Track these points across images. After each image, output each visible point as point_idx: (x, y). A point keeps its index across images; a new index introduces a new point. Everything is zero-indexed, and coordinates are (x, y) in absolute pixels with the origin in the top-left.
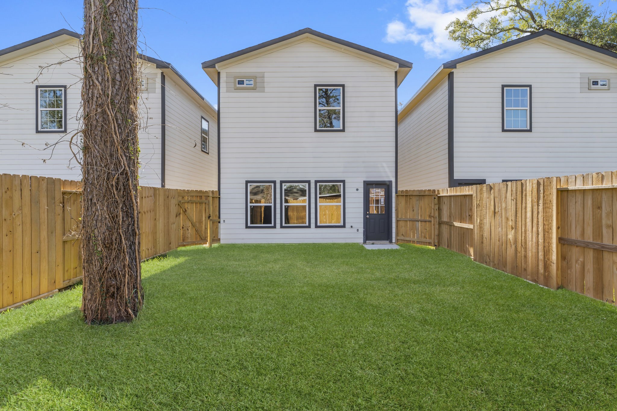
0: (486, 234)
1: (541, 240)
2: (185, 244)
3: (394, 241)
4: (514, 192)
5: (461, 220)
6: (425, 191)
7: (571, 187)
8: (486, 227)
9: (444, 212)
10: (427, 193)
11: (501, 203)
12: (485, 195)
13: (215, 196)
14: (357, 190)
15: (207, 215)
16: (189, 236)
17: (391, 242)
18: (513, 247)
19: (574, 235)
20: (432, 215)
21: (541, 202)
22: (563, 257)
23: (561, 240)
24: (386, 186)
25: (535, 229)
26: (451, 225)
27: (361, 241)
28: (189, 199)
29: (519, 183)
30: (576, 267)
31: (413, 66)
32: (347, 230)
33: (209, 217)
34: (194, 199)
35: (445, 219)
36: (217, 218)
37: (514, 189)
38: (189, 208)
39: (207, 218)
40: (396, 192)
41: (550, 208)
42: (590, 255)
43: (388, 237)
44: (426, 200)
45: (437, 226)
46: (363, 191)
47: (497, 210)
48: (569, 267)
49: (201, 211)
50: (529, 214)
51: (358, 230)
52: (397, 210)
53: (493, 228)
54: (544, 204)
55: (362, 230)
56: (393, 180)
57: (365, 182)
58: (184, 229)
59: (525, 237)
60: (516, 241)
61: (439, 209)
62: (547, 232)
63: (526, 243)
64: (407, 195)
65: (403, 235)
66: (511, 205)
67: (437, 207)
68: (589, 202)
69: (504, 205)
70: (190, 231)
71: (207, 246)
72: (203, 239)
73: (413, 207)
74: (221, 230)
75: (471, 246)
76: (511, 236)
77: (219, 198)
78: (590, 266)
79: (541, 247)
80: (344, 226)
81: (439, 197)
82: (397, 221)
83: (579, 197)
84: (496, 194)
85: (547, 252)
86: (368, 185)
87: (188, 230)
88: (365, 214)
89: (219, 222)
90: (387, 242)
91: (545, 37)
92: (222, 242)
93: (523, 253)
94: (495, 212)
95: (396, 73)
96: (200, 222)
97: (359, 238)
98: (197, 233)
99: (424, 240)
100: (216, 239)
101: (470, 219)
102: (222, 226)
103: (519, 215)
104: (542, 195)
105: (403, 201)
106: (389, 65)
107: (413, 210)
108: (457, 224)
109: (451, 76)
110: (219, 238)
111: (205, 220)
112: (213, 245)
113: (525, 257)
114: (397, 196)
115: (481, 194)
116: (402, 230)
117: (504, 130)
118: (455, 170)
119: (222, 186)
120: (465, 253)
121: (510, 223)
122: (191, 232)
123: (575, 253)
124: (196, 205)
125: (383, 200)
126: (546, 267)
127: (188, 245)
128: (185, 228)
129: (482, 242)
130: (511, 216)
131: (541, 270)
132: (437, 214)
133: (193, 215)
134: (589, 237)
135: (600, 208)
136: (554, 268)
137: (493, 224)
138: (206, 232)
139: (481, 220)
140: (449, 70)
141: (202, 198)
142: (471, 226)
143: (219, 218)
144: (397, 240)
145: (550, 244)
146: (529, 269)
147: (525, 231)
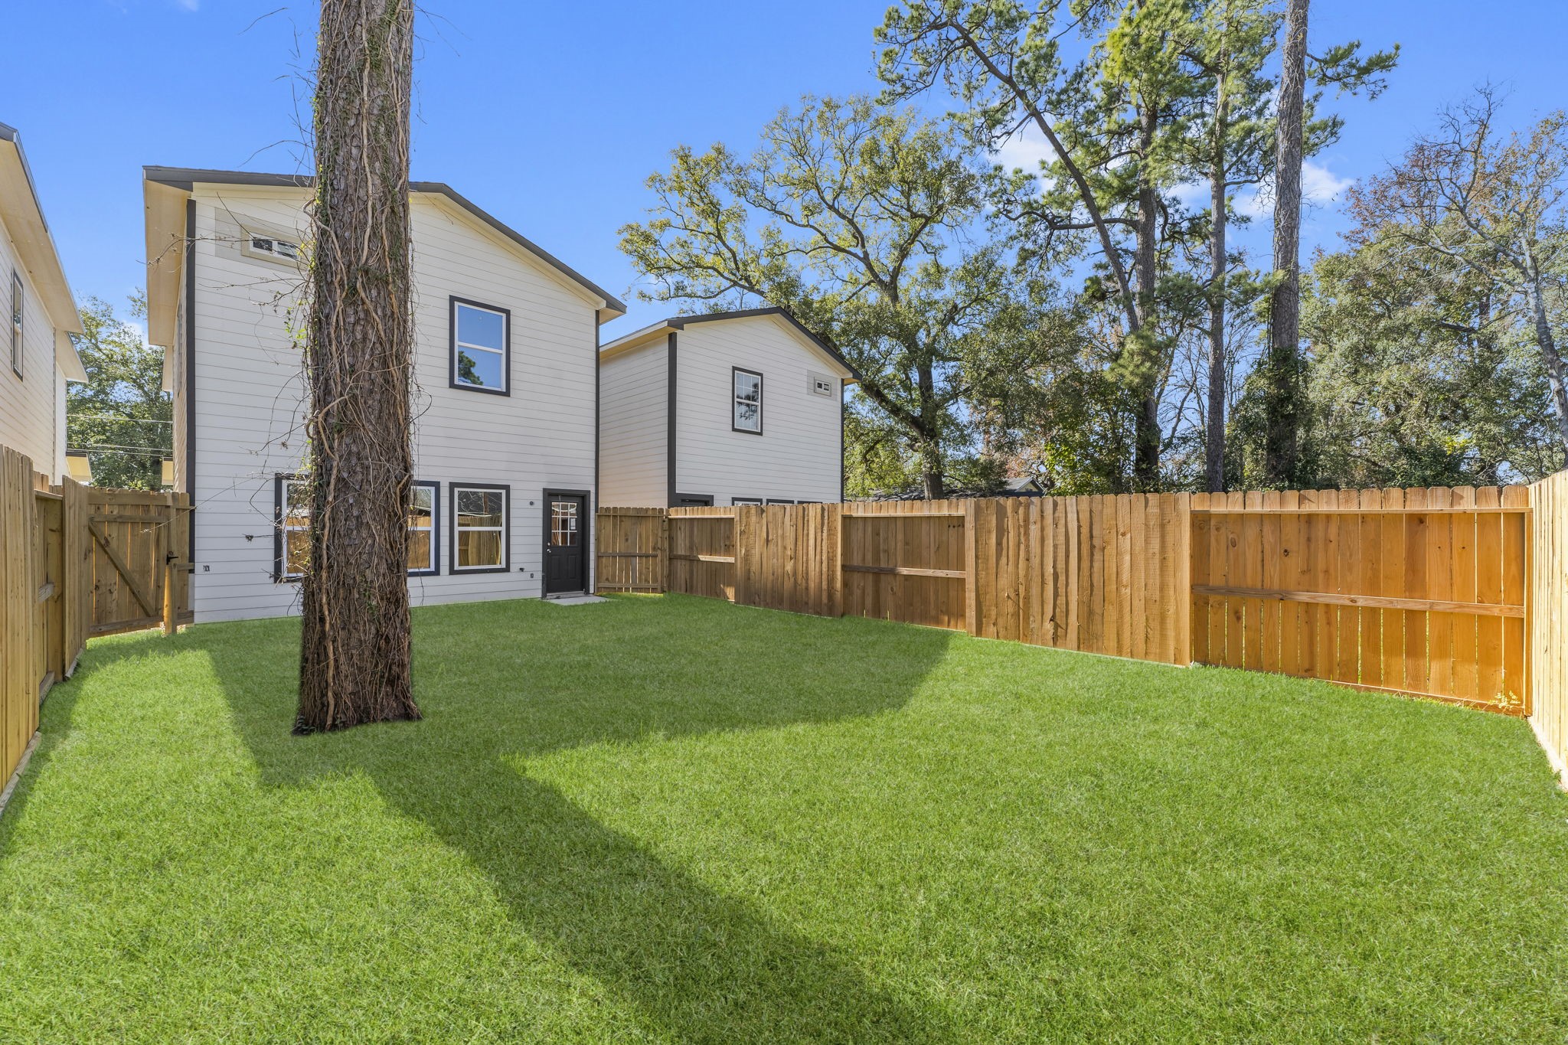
0: (755, 567)
1: (825, 569)
2: (104, 629)
3: (592, 591)
4: (794, 516)
5: (712, 551)
6: (647, 510)
7: (855, 515)
8: (756, 559)
9: (679, 542)
10: (650, 513)
11: (777, 529)
12: (753, 519)
13: (181, 505)
14: (532, 503)
15: (164, 553)
16: (114, 606)
17: (587, 593)
18: (792, 580)
19: (856, 561)
20: (659, 546)
21: (825, 528)
22: (846, 584)
23: (843, 567)
24: (582, 498)
25: (818, 557)
26: (692, 561)
27: (539, 594)
28: (115, 513)
29: (819, 506)
30: (857, 592)
31: (627, 310)
32: (514, 574)
33: (169, 559)
34: (128, 512)
35: (681, 550)
36: (186, 561)
37: (794, 514)
38: (114, 535)
39: (163, 562)
40: (597, 510)
41: (835, 535)
42: (870, 577)
43: (582, 585)
44: (650, 524)
45: (666, 563)
46: (541, 507)
47: (770, 538)
48: (851, 593)
49: (145, 543)
50: (812, 542)
51: (532, 576)
52: (597, 540)
53: (764, 560)
54: (829, 530)
55: (539, 575)
56: (593, 490)
57: (544, 490)
58: (100, 592)
59: (807, 567)
60: (795, 573)
61: (671, 539)
62: (831, 559)
63: (807, 574)
64: (617, 516)
65: (607, 579)
66: (790, 533)
67: (666, 534)
68: (869, 529)
69: (780, 532)
70: (115, 594)
71: (161, 629)
72: (151, 613)
73: (626, 535)
74: (196, 590)
75: (729, 585)
76: (789, 567)
77: (192, 512)
78: (870, 590)
79: (824, 577)
80: (507, 569)
81: (670, 520)
82: (598, 557)
83: (861, 524)
84: (770, 519)
85: (831, 580)
86: (551, 495)
87: (111, 592)
88: (545, 547)
89: (192, 571)
90: (581, 593)
91: (778, 316)
92: (198, 619)
93: (804, 584)
94: (768, 541)
95: (597, 312)
96: (145, 572)
97: (535, 589)
98: (134, 600)
99: (644, 585)
100: (183, 613)
101: (729, 549)
102: (199, 579)
103: (800, 543)
104: (826, 522)
105: (609, 525)
106: (590, 298)
107: (627, 540)
108: (702, 558)
109: (672, 338)
110: (190, 609)
111: (157, 566)
112: (178, 627)
113: (807, 588)
114: (599, 517)
115: (748, 517)
116: (606, 572)
117: (734, 430)
118: (678, 479)
119: (199, 482)
120: (718, 595)
121: (789, 553)
122: (119, 597)
123: (856, 578)
124: (132, 528)
125: (573, 523)
126: (831, 596)
127: (109, 632)
128: (103, 589)
129: (749, 579)
130: (790, 544)
131: (825, 599)
132: (666, 545)
133: (126, 553)
134: (869, 563)
135: (878, 534)
136: (838, 595)
137: (765, 555)
138: (159, 598)
139: (746, 551)
140: (672, 330)
141: (148, 511)
142: (731, 560)
143: (192, 559)
144: (598, 589)
145: (834, 572)
146: (811, 602)
147: (807, 560)
